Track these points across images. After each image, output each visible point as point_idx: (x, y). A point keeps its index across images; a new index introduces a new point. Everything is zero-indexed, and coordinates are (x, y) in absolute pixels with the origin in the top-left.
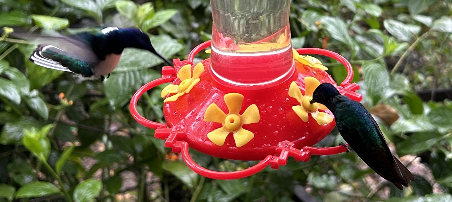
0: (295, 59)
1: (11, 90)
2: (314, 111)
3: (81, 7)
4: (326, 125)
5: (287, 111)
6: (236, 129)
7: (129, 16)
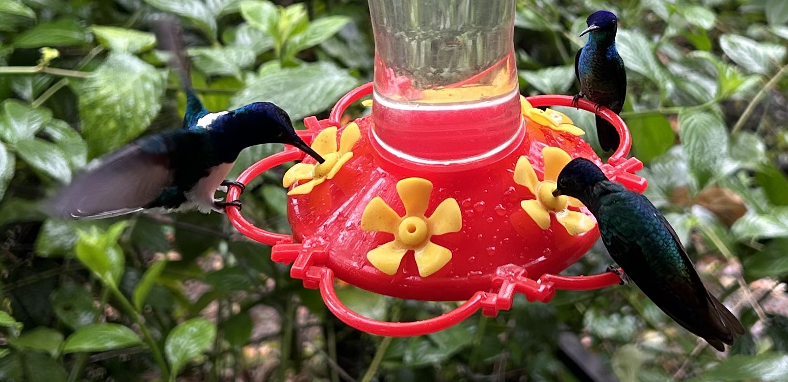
0: (524, 115)
1: (54, 160)
2: (560, 209)
3: (180, 12)
4: (582, 234)
5: (511, 211)
6: (420, 244)
7: (264, 27)
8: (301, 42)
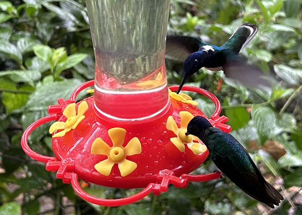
0: (169, 96)
2: (189, 142)
5: (165, 143)
7: (45, 59)
8: (63, 66)
